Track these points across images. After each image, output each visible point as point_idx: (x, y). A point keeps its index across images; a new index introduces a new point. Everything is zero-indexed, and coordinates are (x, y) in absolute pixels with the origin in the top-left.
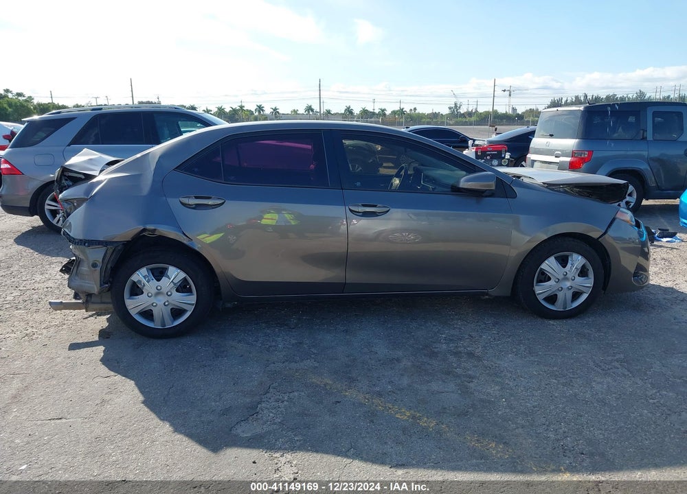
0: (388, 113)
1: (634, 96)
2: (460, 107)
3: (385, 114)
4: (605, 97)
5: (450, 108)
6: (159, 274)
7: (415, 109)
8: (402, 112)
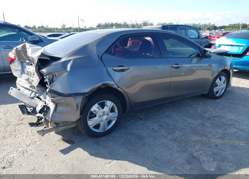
0: (37, 27)
1: (123, 24)
2: (65, 26)
3: (35, 28)
4: (114, 23)
5: (62, 26)
6: (102, 106)
7: (48, 26)
8: (43, 27)
